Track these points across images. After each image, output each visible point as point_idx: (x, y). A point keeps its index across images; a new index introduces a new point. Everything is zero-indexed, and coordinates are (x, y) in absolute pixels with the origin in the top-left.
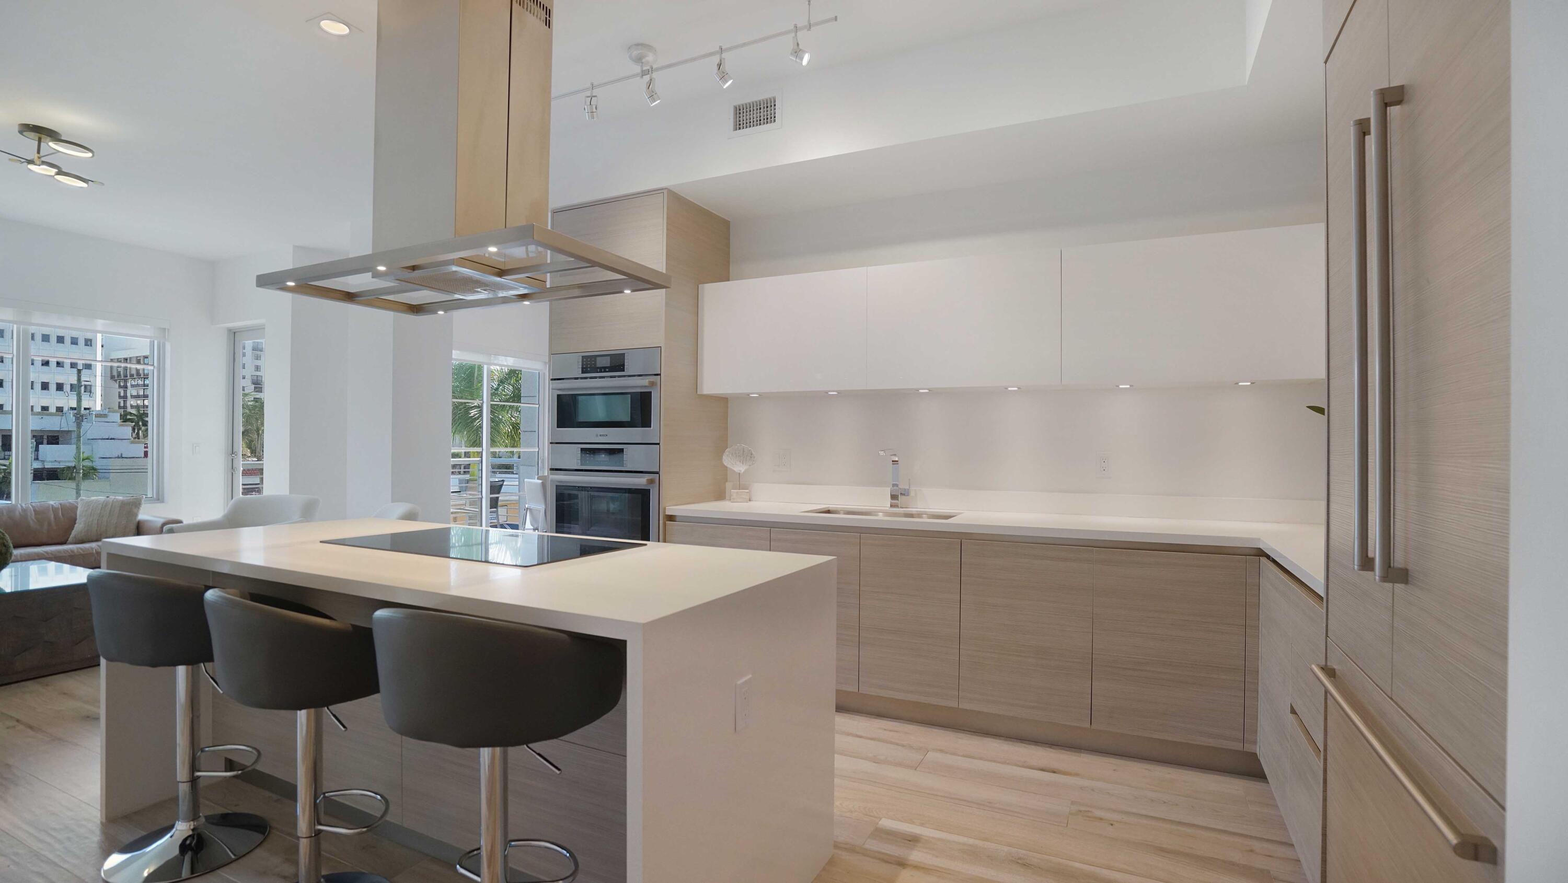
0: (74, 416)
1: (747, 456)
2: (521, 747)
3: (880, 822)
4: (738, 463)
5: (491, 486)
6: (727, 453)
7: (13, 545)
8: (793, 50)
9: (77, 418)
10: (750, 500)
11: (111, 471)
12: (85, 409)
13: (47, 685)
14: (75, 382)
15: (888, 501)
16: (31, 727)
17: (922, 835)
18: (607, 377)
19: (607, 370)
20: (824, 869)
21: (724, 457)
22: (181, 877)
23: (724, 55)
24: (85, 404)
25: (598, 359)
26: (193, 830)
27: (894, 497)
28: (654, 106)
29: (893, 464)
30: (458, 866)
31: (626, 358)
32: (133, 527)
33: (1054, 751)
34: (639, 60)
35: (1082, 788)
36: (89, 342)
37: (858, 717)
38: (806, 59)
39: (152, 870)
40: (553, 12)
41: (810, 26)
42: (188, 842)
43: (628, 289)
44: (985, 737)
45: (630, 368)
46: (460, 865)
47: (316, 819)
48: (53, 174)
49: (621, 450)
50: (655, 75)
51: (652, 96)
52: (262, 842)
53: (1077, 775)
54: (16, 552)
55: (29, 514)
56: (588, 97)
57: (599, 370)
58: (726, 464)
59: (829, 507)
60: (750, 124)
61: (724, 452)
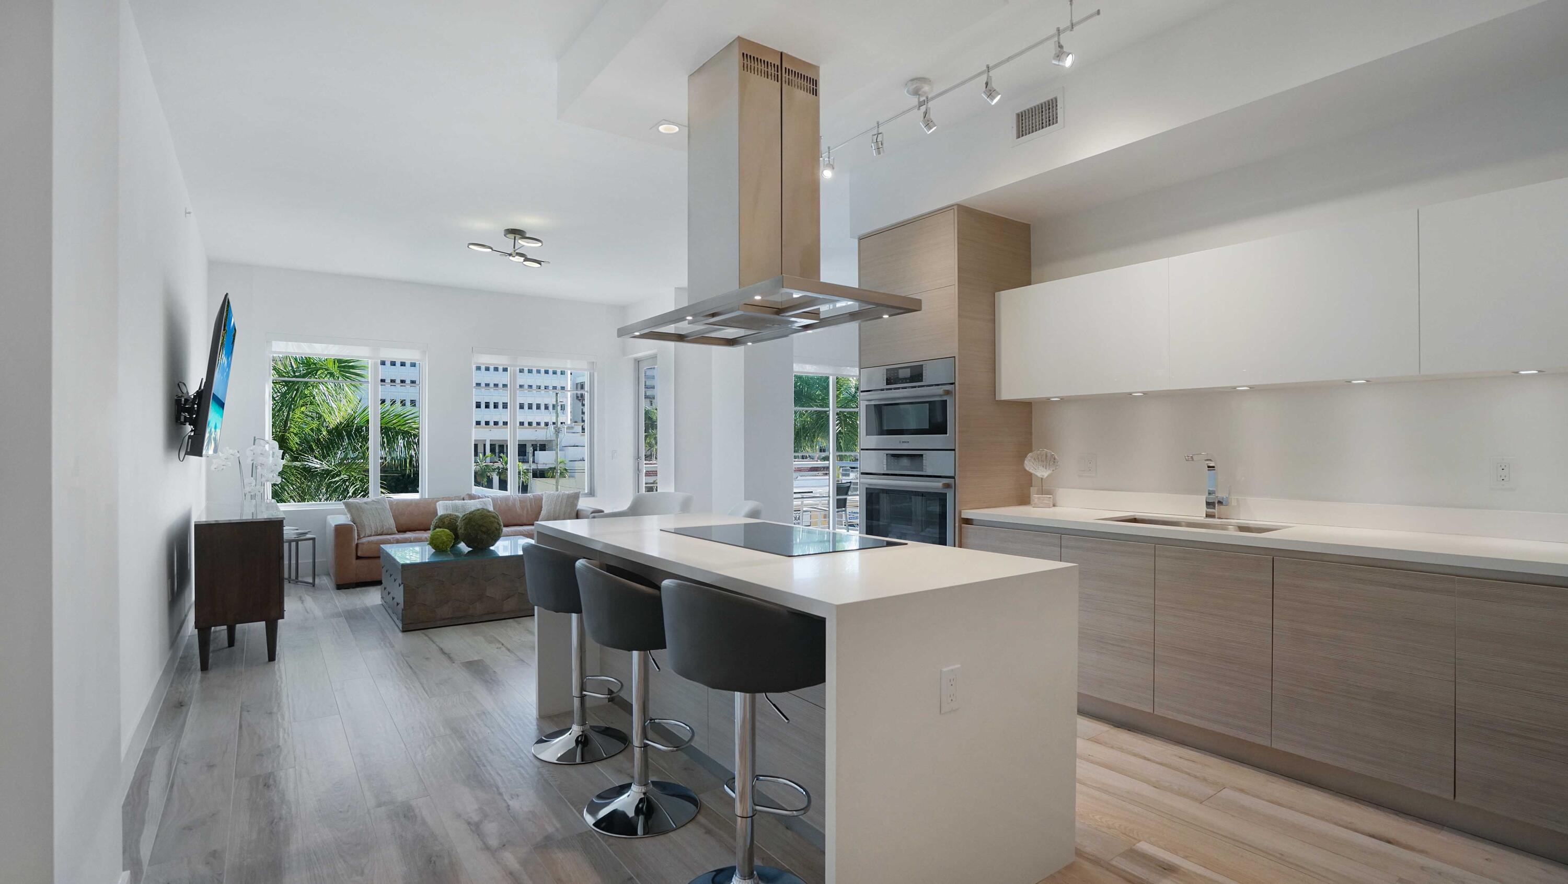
0: (554, 428)
1: (1050, 461)
2: (761, 694)
3: (1138, 845)
4: (1041, 468)
5: (837, 488)
6: (1029, 458)
7: (503, 524)
8: (1055, 54)
9: (556, 431)
10: (1054, 506)
11: (577, 471)
12: (562, 423)
13: (520, 623)
14: (555, 403)
15: (1203, 509)
16: (509, 650)
17: (1180, 866)
18: (909, 387)
19: (908, 381)
20: (1059, 872)
21: (1026, 462)
22: (576, 762)
23: (991, 74)
24: (561, 420)
25: (900, 371)
26: (582, 732)
27: (1209, 504)
28: (931, 133)
29: (1209, 470)
30: (725, 786)
31: (924, 369)
32: (574, 514)
33: (1401, 819)
34: (916, 92)
35: (1422, 868)
36: (563, 373)
37: (1152, 739)
38: (1069, 61)
39: (562, 754)
40: (819, 83)
41: (1072, 26)
42: (580, 739)
43: (886, 314)
44: (1307, 787)
45: (928, 377)
46: (727, 786)
47: (645, 736)
48: (522, 261)
49: (922, 455)
50: (930, 104)
51: (928, 124)
52: (623, 750)
53: (1422, 852)
54: (505, 530)
55: (516, 503)
56: (875, 135)
57: (904, 381)
58: (1027, 469)
59: (1135, 515)
60: (1033, 130)
61: (1026, 457)
